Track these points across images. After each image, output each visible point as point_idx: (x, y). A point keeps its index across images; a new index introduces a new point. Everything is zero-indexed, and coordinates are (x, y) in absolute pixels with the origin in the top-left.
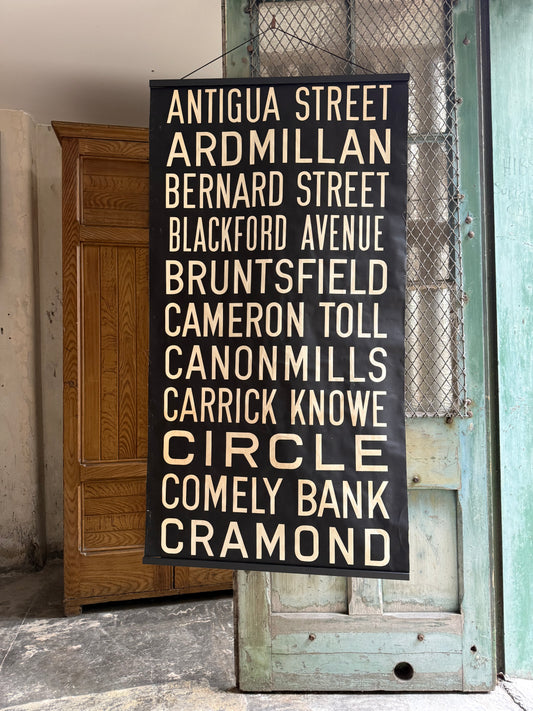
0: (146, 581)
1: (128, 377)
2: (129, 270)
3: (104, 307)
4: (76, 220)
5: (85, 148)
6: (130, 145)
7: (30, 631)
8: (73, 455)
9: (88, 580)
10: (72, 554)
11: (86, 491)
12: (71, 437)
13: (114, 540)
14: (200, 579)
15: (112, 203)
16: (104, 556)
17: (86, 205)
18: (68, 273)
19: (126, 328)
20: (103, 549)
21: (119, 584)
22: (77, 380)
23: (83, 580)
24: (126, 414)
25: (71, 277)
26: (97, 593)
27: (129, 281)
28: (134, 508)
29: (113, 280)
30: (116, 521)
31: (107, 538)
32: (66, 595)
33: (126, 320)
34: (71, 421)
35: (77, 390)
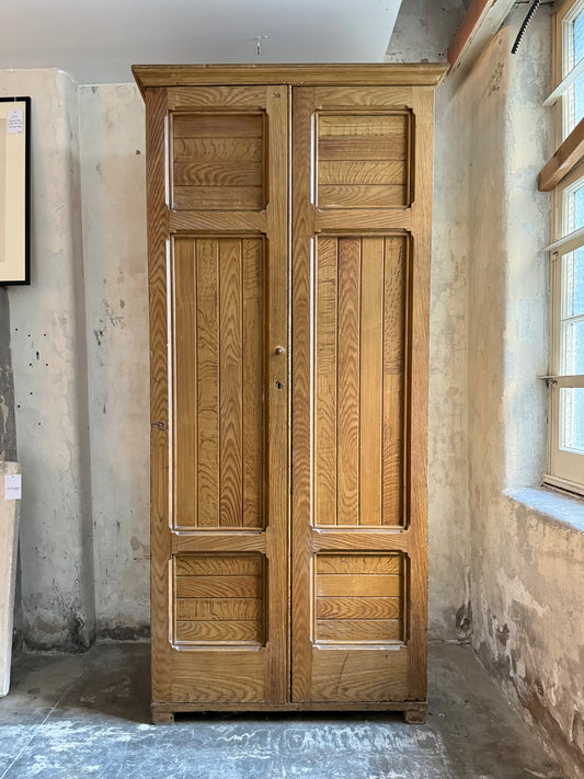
0: (255, 689)
1: (232, 419)
2: (233, 272)
3: (202, 323)
4: (165, 205)
5: (175, 100)
6: (236, 91)
7: (47, 735)
8: (164, 519)
9: (181, 682)
10: (161, 647)
11: (179, 567)
12: (160, 496)
13: (214, 633)
14: (326, 693)
15: (211, 177)
16: (202, 653)
17: (178, 182)
18: (154, 279)
19: (230, 352)
20: (200, 643)
21: (220, 689)
22: (167, 422)
23: (174, 682)
24: (229, 468)
25: (159, 283)
26: (192, 698)
27: (233, 286)
28: (240, 592)
29: (213, 286)
30: (216, 608)
31: (204, 630)
32: (154, 698)
33: (230, 338)
34: (161, 474)
35: (167, 434)
